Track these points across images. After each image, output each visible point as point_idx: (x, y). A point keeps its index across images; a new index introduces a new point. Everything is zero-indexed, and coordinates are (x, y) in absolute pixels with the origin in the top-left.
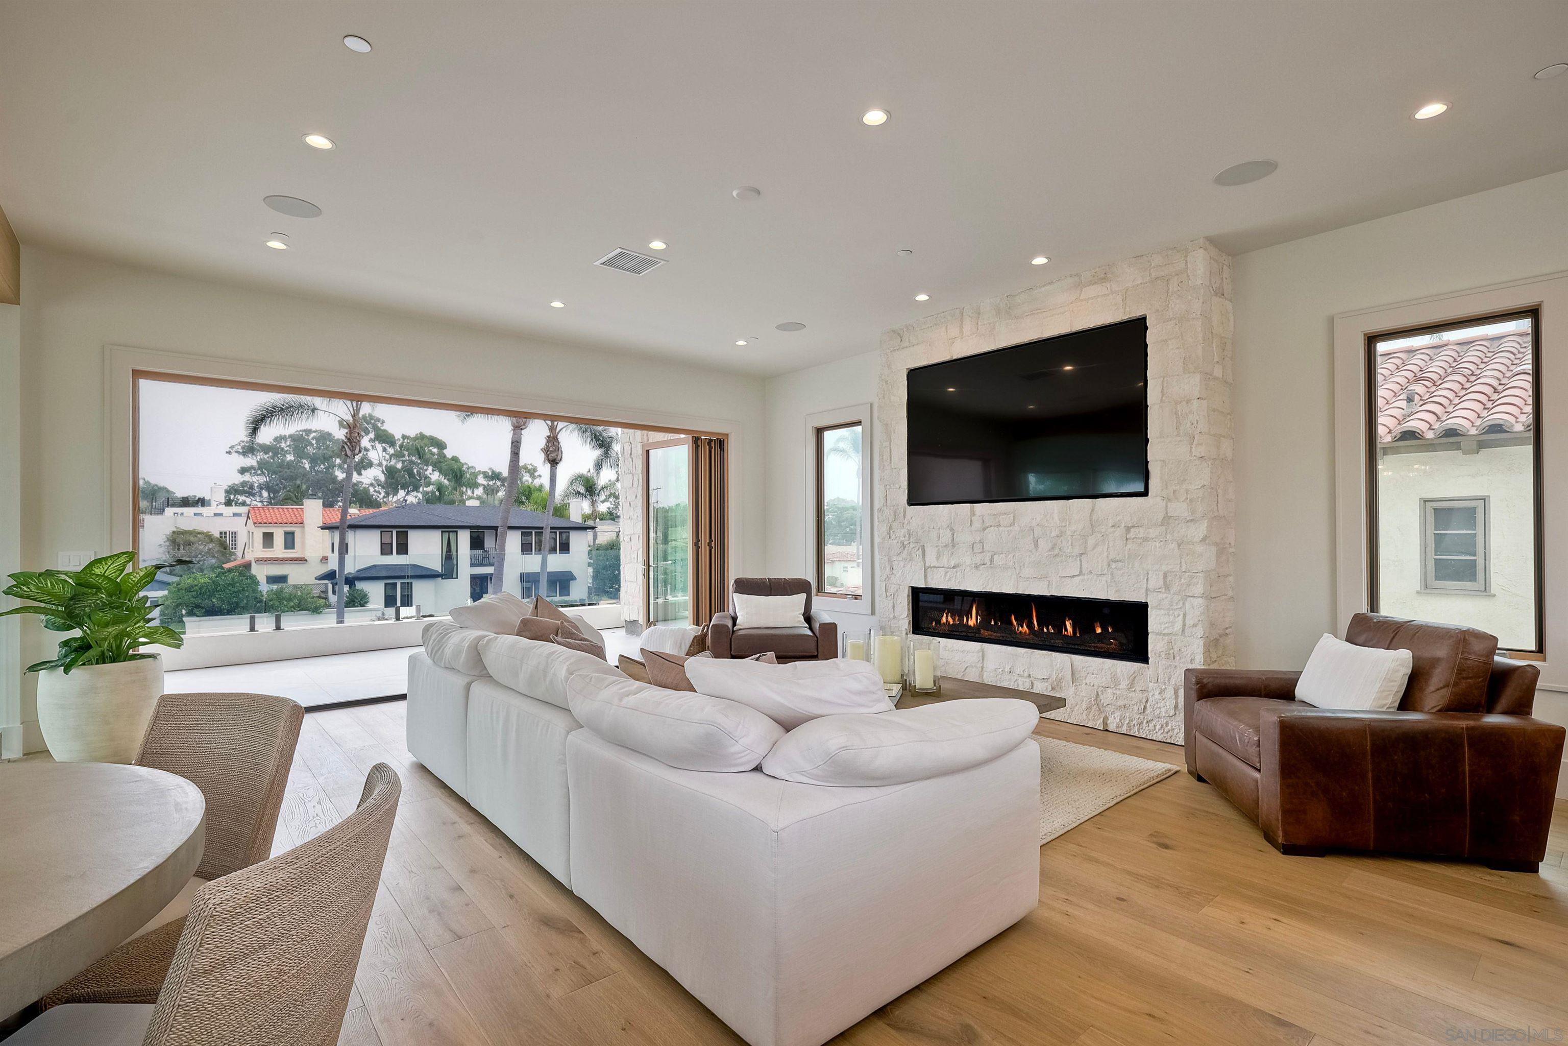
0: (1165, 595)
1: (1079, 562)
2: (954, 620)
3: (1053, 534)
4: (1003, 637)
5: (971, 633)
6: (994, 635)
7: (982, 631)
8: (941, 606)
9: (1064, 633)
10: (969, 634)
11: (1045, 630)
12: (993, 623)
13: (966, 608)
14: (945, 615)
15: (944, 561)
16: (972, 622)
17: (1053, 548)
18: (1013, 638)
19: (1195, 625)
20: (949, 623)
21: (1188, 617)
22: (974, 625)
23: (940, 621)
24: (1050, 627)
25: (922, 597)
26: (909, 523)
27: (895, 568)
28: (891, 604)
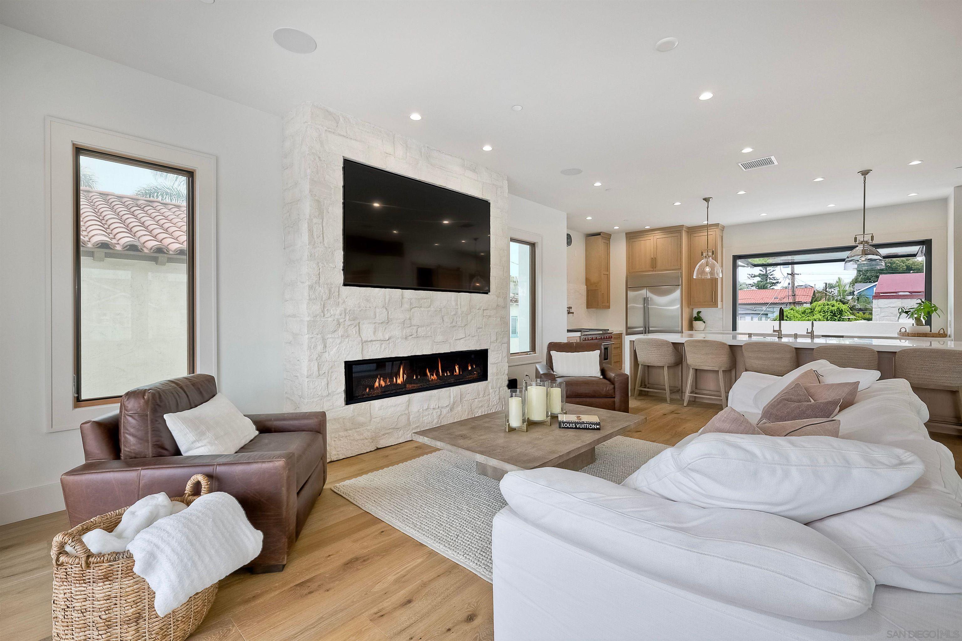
2: (385, 382)
3: (452, 314)
4: (421, 386)
5: (400, 389)
6: (416, 386)
7: (407, 386)
8: (375, 373)
9: (455, 374)
10: (398, 391)
11: (446, 375)
12: (415, 378)
13: (395, 370)
14: (378, 380)
15: (380, 336)
16: (399, 381)
17: (452, 322)
18: (428, 385)
20: (382, 386)
21: (503, 353)
22: (402, 382)
23: (374, 386)
24: (448, 372)
25: (355, 368)
26: (344, 302)
27: (327, 346)
28: (324, 381)
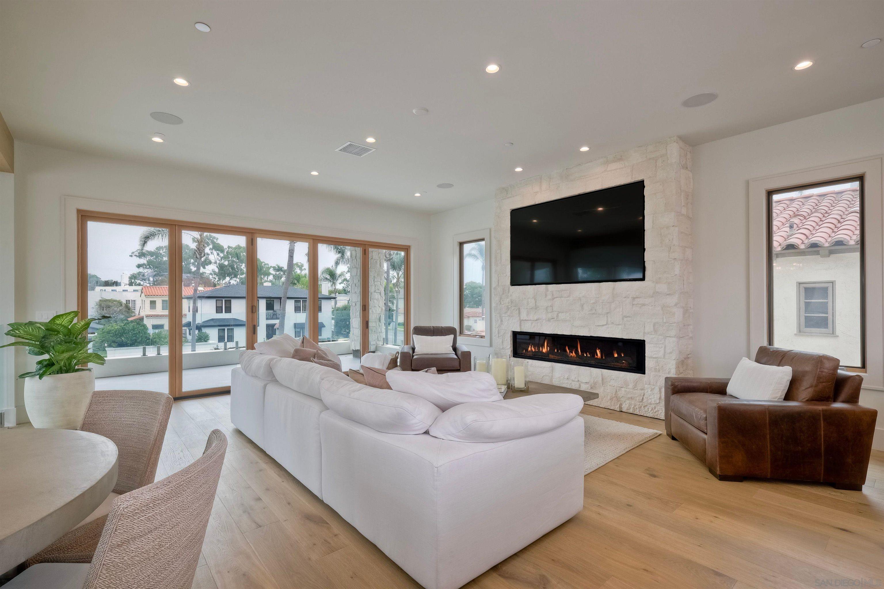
0: (654, 336)
1: (606, 318)
2: (535, 349)
3: (592, 302)
4: (561, 359)
5: (544, 356)
6: (557, 358)
7: (550, 355)
8: (528, 341)
9: (596, 357)
11: (585, 355)
12: (556, 351)
13: (541, 342)
14: (530, 346)
15: (531, 317)
16: (544, 350)
17: (591, 310)
18: (567, 359)
19: (671, 353)
20: (532, 351)
21: (667, 348)
22: (546, 352)
23: (527, 350)
24: (588, 353)
25: (518, 336)
26: (511, 295)
27: (503, 320)
28: (501, 341)
